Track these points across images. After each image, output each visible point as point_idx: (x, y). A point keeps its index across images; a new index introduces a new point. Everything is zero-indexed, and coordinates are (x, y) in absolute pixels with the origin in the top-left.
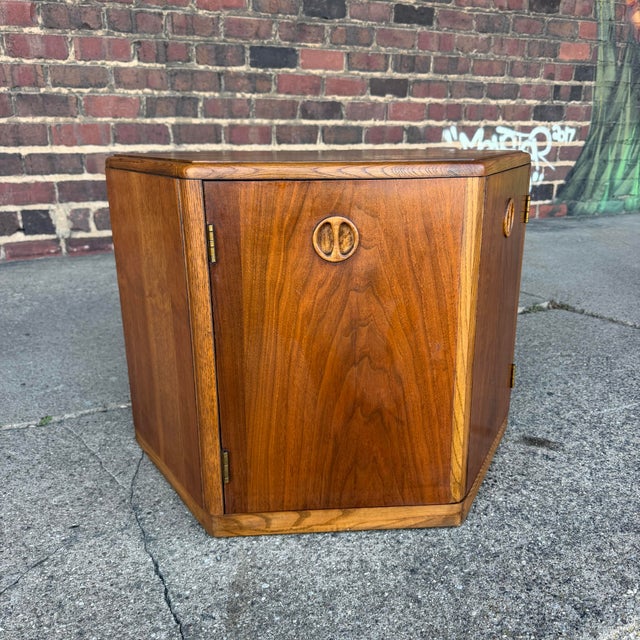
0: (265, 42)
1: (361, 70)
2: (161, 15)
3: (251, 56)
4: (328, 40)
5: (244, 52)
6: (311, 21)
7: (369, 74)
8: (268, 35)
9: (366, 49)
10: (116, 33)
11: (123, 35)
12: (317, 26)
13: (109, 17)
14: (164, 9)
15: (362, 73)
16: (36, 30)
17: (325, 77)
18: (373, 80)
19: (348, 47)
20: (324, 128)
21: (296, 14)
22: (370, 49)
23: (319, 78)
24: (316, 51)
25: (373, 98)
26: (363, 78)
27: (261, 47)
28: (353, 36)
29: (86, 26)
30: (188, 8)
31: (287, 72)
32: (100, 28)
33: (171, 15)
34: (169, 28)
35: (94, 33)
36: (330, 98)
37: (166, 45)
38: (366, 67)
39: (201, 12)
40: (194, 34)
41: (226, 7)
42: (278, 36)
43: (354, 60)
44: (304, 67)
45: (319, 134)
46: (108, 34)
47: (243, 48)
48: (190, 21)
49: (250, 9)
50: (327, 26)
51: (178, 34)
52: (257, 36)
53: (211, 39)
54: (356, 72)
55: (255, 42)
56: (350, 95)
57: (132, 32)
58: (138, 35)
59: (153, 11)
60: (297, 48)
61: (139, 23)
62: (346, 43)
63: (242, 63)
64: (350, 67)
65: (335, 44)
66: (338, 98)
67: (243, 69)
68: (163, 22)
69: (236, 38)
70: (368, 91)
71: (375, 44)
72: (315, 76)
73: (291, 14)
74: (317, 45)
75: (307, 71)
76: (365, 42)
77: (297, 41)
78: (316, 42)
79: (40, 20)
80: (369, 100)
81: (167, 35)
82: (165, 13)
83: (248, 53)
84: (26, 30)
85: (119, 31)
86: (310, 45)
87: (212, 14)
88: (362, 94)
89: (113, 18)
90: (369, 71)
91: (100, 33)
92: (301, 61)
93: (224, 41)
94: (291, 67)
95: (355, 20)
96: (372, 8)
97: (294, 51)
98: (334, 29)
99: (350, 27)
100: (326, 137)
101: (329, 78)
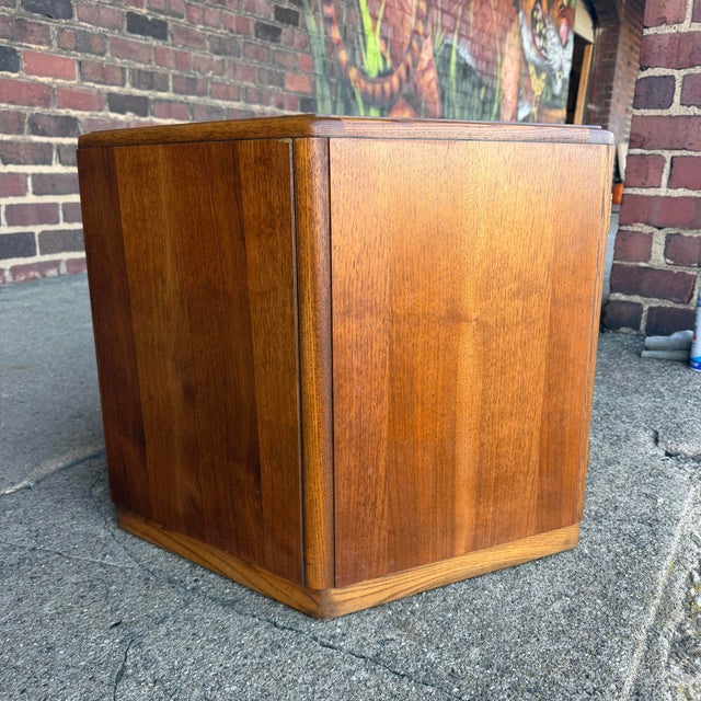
1: (96, 82)
4: (55, 43)
6: (32, 18)
7: (106, 88)
9: (99, 58)
12: (40, 25)
15: (97, 86)
17: (54, 86)
18: (110, 95)
19: (79, 54)
20: (60, 147)
21: (14, 6)
22: (104, 59)
23: (49, 87)
24: (41, 54)
25: (113, 115)
26: (99, 91)
28: (84, 42)
31: (8, 77)
36: (63, 112)
38: (102, 80)
43: (87, 70)
44: (29, 72)
45: (54, 153)
50: (53, 25)
54: (91, 84)
56: (86, 110)
60: (18, 49)
62: (76, 49)
64: (84, 78)
65: (64, 49)
66: (73, 113)
70: (107, 108)
71: (108, 54)
72: (43, 84)
73: (8, 6)
74: (42, 48)
75: (32, 77)
76: (98, 49)
77: (17, 40)
78: (40, 43)
80: (109, 118)
86: (33, 46)
88: (100, 110)
90: (105, 84)
92: (24, 65)
94: (13, 72)
95: (84, 24)
96: (102, 12)
97: (15, 51)
98: (61, 30)
99: (80, 31)
100: (63, 158)
101: (60, 88)
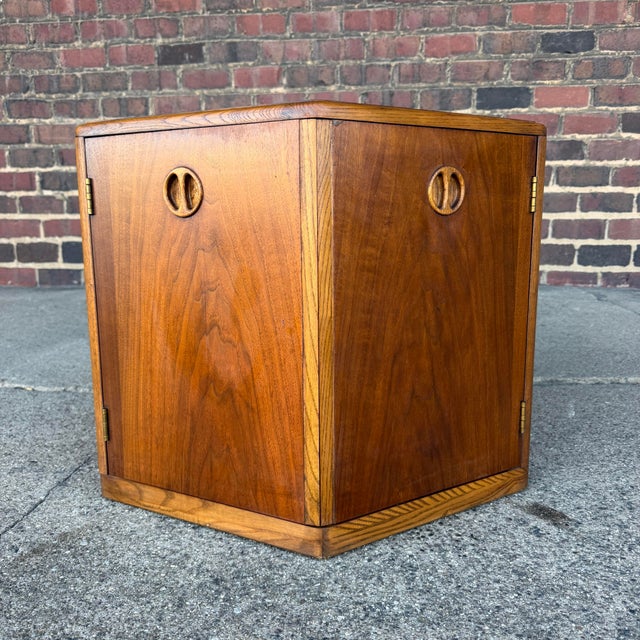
0: (495, 83)
1: (610, 105)
2: (389, 66)
3: (478, 98)
4: (570, 76)
5: (470, 95)
6: (549, 57)
7: (621, 109)
8: (499, 75)
9: (618, 81)
10: (347, 87)
11: (353, 88)
12: (557, 62)
13: (342, 73)
14: (393, 61)
15: (611, 109)
16: (280, 90)
17: (563, 114)
18: (626, 115)
19: (595, 81)
20: (559, 169)
21: (533, 51)
22: (624, 81)
23: (557, 116)
24: (555, 88)
25: (625, 135)
26: (612, 113)
27: (491, 89)
28: (603, 69)
29: (322, 83)
30: (416, 58)
31: (518, 112)
32: (333, 83)
33: (399, 66)
34: (396, 78)
35: (328, 88)
36: (568, 137)
37: (392, 94)
38: (618, 102)
39: (428, 60)
40: (420, 81)
41: (454, 53)
42: (509, 77)
43: (602, 95)
44: (538, 105)
45: (553, 175)
46: (340, 88)
47: (470, 91)
48: (417, 69)
49: (480, 52)
50: (569, 61)
51: (404, 82)
52: (486, 77)
53: (436, 84)
54: (604, 108)
55: (483, 84)
56: (594, 133)
57: (360, 84)
58: (366, 87)
59: (381, 63)
60: (531, 87)
61: (368, 75)
62: (593, 77)
63: (468, 106)
64: (597, 102)
65: (578, 79)
66: (579, 137)
67: (468, 111)
68: (391, 73)
69: (463, 81)
70: (620, 128)
71: (631, 75)
72: (551, 114)
73: (526, 52)
74: (556, 82)
75: (541, 110)
76: (621, 72)
77: (532, 79)
78: (554, 78)
79: (285, 81)
80: (620, 138)
81: (393, 85)
82: (393, 64)
83: (475, 95)
84: (273, 90)
85: (349, 84)
86: (547, 82)
87: (439, 61)
88: (610, 132)
89: (346, 74)
90: (621, 105)
91: (333, 88)
92: (535, 100)
93: (450, 85)
94: (523, 107)
95: (606, 51)
96: (629, 36)
97: (528, 89)
98: (578, 62)
99: (599, 59)
100: (562, 179)
101: (568, 116)
